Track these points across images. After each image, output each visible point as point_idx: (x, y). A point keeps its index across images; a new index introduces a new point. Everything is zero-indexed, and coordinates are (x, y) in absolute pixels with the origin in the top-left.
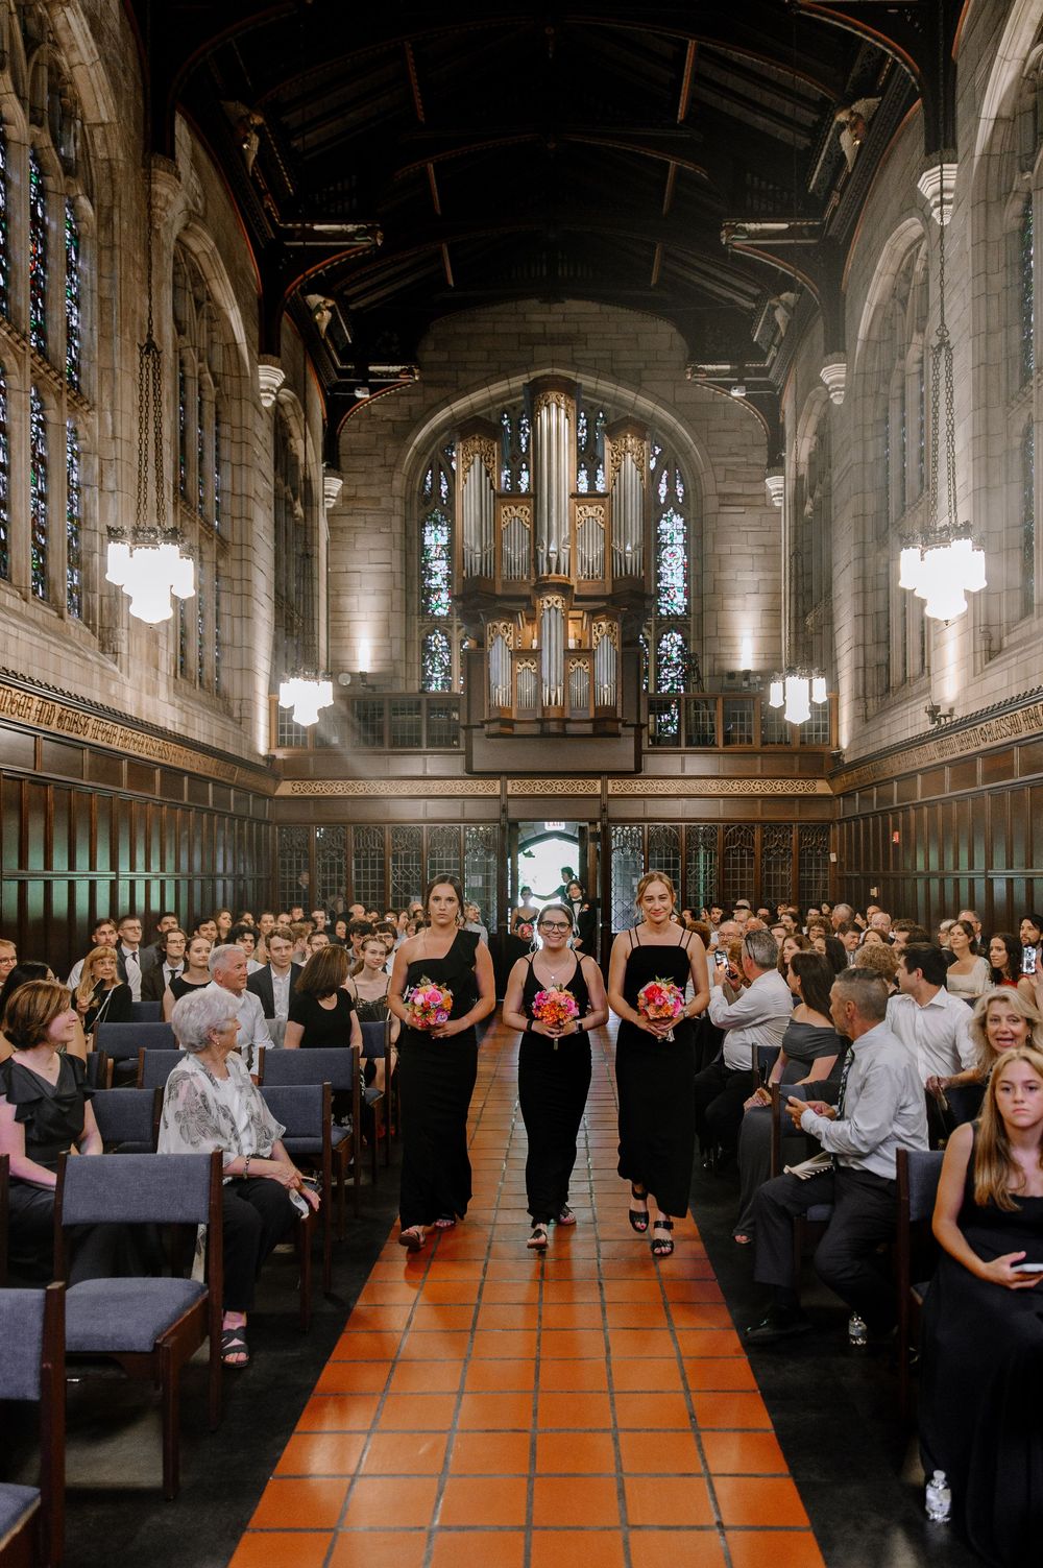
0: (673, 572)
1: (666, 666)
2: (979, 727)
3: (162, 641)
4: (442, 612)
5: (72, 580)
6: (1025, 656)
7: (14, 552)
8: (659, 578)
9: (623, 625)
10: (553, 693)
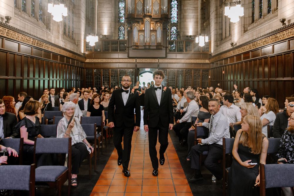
0: (174, 13)
1: (173, 34)
2: (242, 47)
3: (60, 27)
4: (123, 22)
5: (40, 13)
6: (253, 31)
7: (27, 6)
8: (171, 15)
9: (163, 25)
10: (147, 39)
